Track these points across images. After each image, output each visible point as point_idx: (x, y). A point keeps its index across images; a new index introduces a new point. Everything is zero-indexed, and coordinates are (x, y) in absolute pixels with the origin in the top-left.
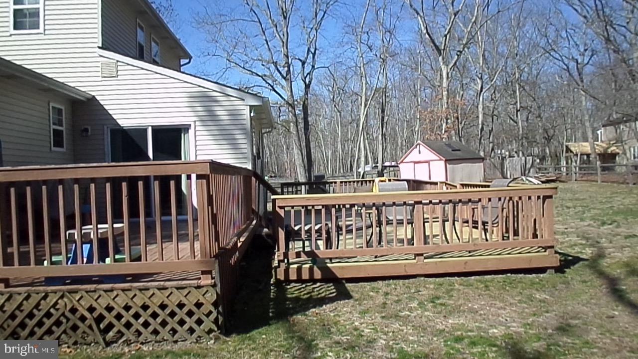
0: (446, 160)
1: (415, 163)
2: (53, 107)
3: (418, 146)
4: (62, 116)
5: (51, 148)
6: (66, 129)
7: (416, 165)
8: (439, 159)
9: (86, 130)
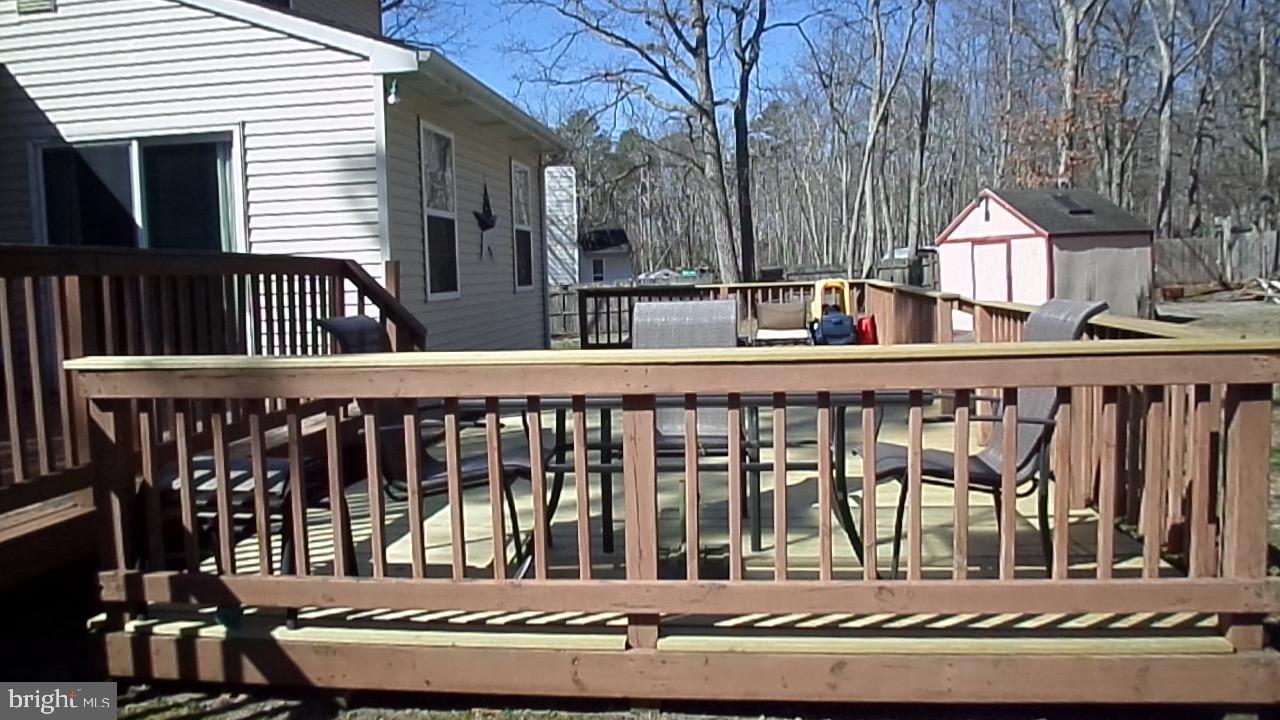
0: (1050, 236)
1: (976, 242)
3: (984, 202)
7: (976, 247)
8: (1032, 232)
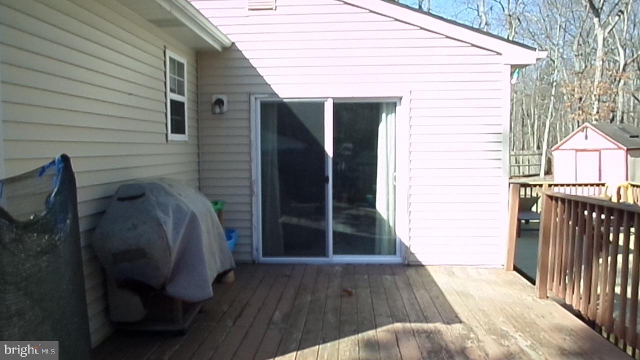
0: (627, 149)
1: (577, 151)
2: (171, 59)
3: (585, 130)
4: (183, 77)
5: (167, 135)
6: (188, 99)
8: (616, 147)
9: (220, 102)
